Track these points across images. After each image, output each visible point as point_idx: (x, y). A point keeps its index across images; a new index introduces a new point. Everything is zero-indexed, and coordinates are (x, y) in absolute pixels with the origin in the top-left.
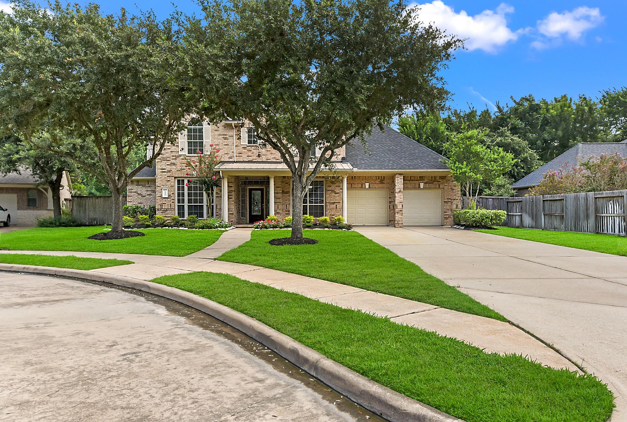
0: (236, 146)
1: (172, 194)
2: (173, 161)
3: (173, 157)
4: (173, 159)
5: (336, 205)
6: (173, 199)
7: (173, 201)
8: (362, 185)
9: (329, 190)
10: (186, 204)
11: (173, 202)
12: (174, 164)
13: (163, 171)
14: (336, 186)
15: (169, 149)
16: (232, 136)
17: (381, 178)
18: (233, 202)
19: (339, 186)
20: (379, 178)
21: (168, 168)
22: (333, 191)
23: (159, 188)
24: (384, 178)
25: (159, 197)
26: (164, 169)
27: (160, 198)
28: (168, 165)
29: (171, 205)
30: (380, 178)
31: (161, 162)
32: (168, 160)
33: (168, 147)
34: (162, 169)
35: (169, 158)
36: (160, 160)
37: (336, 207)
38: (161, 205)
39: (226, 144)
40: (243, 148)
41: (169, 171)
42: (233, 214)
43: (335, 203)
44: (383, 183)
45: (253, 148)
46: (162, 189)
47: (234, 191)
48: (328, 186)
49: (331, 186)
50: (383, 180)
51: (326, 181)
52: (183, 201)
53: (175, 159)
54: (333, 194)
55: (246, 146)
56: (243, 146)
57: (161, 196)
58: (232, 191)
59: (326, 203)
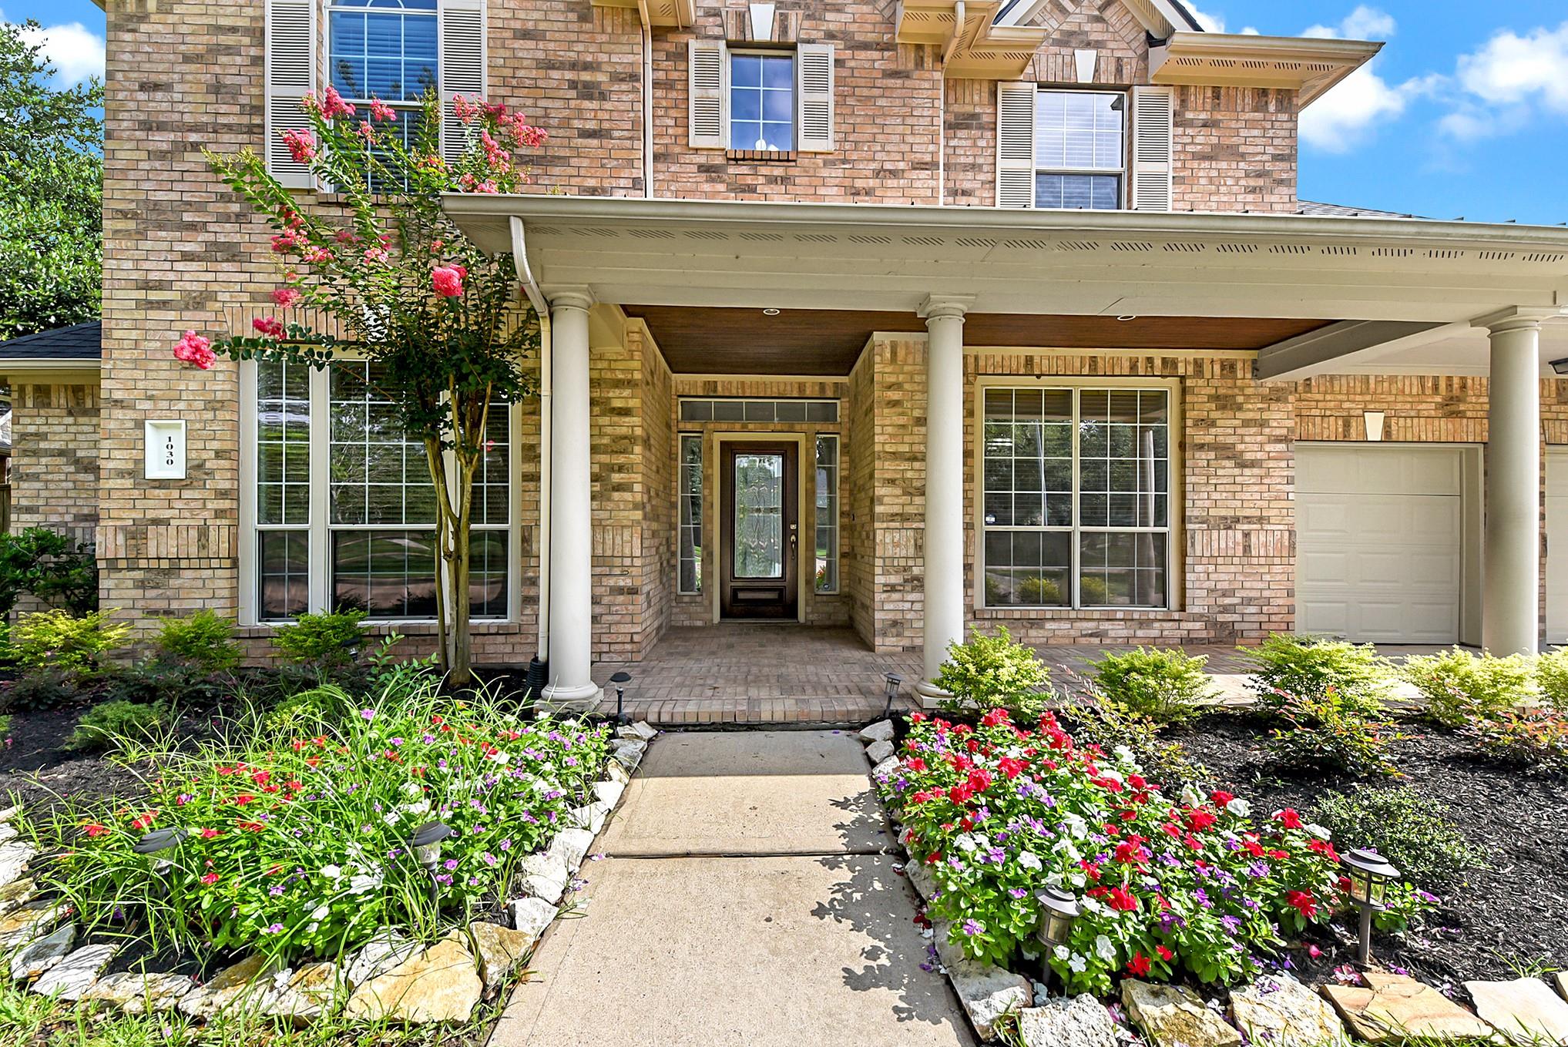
0: (657, 157)
1: (218, 454)
2: (228, 233)
3: (221, 207)
4: (225, 218)
5: (1247, 535)
6: (222, 494)
7: (226, 504)
8: (1347, 425)
9: (1201, 447)
10: (319, 524)
11: (219, 514)
12: (233, 253)
13: (154, 296)
14: (1246, 423)
15: (195, 147)
16: (634, 77)
17: (1450, 386)
18: (638, 515)
19: (1263, 424)
20: (1436, 387)
21: (193, 277)
22: (1225, 451)
23: (118, 413)
24: (1463, 387)
25: (121, 474)
26: (160, 286)
27: (128, 483)
28: (187, 257)
29: (203, 532)
30: (1443, 385)
31: (142, 235)
32: (192, 227)
33: (193, 137)
34: (146, 286)
35: (200, 207)
36: (131, 225)
37: (1247, 548)
38: (136, 534)
39: (591, 125)
40: (704, 169)
41: (198, 302)
42: (633, 591)
43: (1237, 520)
44: (1459, 415)
45: (764, 170)
46: (140, 425)
47: (646, 443)
48: (1199, 422)
49: (1213, 424)
50: (1459, 400)
51: (1184, 391)
52: (299, 505)
53: (240, 218)
54: (1228, 468)
55: (719, 160)
56: (701, 159)
57: (136, 472)
58: (631, 439)
59: (1183, 519)
